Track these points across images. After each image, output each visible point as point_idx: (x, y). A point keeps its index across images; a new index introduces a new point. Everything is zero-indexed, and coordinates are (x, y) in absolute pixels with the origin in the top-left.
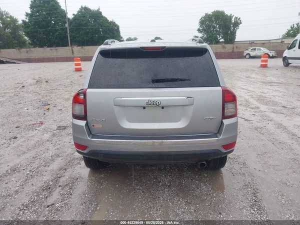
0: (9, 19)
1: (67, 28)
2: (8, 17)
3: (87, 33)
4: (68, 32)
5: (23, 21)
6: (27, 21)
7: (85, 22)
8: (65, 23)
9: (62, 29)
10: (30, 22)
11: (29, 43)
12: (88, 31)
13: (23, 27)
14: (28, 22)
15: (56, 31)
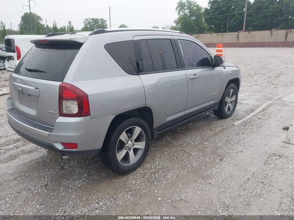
0: (195, 8)
1: (244, 13)
2: (194, 6)
3: (266, 17)
4: (245, 17)
5: (205, 8)
6: (209, 8)
7: (266, 4)
8: (244, 7)
9: (240, 14)
10: (211, 9)
11: (207, 30)
12: (267, 14)
13: (204, 14)
14: (210, 10)
15: (233, 16)
